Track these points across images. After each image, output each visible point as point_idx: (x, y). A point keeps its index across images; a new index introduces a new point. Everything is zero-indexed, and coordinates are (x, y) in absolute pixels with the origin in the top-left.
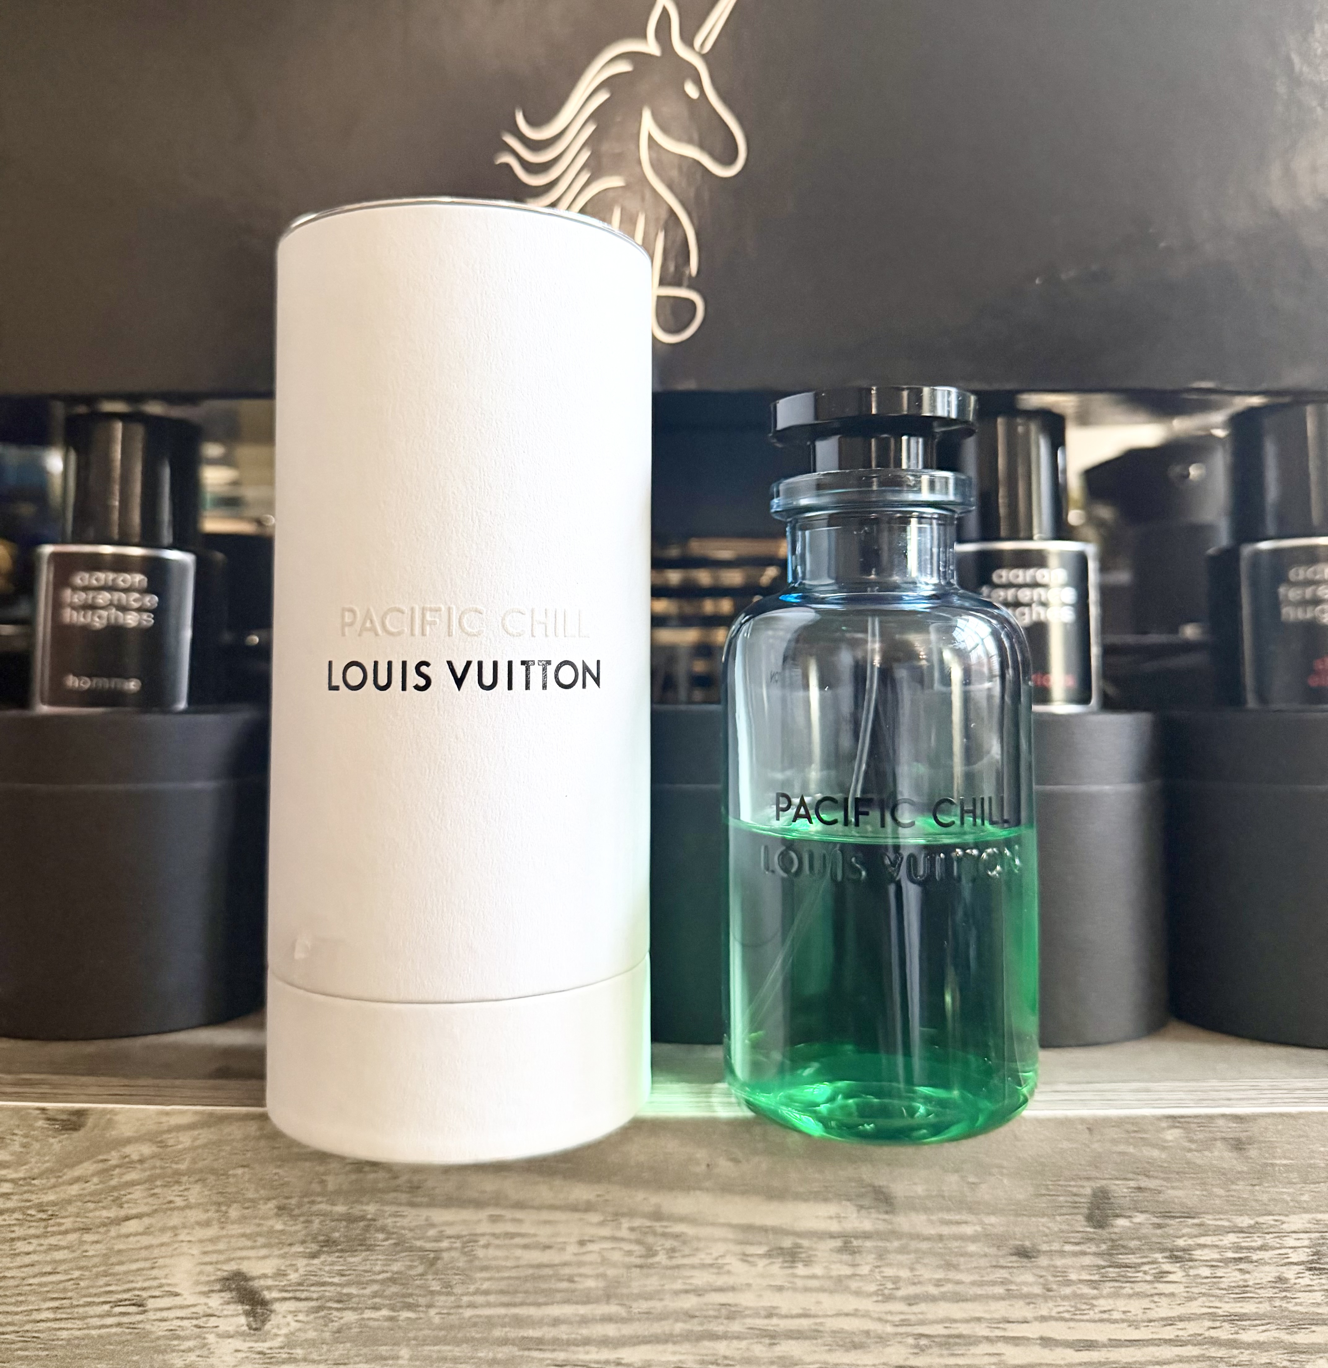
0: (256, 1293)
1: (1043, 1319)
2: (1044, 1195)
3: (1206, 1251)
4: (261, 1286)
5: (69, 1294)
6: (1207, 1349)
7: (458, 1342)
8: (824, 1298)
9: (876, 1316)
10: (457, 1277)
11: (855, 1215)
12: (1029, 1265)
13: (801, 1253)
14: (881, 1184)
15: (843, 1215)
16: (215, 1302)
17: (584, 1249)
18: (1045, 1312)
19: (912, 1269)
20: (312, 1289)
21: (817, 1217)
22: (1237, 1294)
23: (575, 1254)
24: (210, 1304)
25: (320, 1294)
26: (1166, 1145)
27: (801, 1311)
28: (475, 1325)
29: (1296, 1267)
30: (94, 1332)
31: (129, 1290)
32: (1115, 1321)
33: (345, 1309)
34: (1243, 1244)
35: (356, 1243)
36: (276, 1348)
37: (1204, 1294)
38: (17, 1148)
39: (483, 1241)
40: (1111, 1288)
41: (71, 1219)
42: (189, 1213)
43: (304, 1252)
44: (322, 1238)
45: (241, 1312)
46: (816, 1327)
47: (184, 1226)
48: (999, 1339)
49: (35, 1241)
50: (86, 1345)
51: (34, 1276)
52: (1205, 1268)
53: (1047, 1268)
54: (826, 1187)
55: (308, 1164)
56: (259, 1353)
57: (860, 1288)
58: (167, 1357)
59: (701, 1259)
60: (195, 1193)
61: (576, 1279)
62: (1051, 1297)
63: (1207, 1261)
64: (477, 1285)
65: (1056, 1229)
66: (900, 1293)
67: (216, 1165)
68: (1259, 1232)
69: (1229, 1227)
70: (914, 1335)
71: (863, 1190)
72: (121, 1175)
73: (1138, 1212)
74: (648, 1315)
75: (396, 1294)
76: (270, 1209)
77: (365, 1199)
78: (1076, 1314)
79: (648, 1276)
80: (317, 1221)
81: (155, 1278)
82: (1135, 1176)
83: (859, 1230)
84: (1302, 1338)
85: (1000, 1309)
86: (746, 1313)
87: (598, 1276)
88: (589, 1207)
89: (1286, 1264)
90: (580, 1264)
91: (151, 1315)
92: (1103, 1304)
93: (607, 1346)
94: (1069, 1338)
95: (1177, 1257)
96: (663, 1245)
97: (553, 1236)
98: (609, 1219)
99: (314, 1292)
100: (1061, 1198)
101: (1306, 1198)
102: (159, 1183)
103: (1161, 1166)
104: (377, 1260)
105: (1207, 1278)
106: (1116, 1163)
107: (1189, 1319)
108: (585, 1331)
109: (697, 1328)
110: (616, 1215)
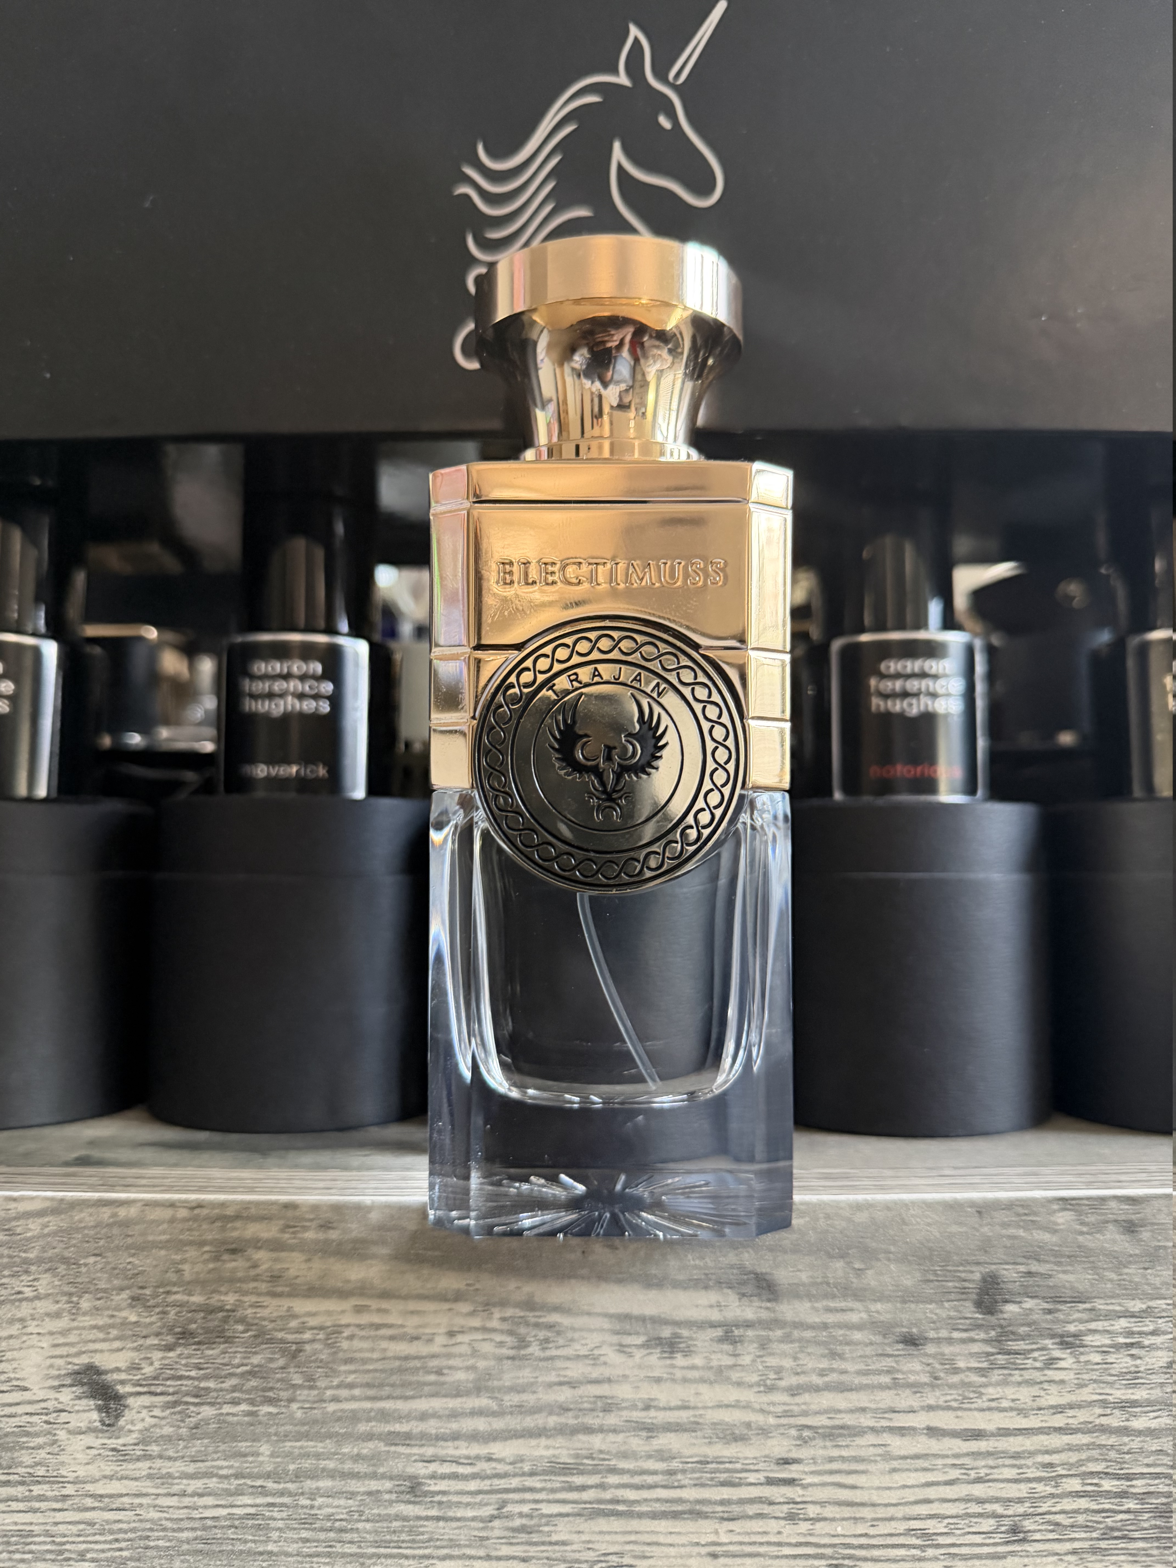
0: (109, 1387)
1: (930, 1408)
2: (932, 1281)
3: (1097, 1336)
4: (114, 1380)
6: (1097, 1437)
7: (321, 1438)
8: (704, 1389)
9: (757, 1406)
10: (319, 1370)
11: (737, 1304)
12: (915, 1353)
13: (680, 1343)
14: (764, 1271)
15: (723, 1304)
16: (66, 1396)
17: (453, 1341)
18: (932, 1402)
19: (795, 1359)
20: (168, 1383)
21: (697, 1306)
22: (1128, 1380)
23: (445, 1346)
24: (61, 1400)
25: (176, 1388)
26: (1058, 1227)
27: (680, 1403)
32: (1004, 1410)
33: (202, 1404)
34: (1135, 1329)
35: (215, 1335)
36: (131, 1445)
37: (1095, 1381)
39: (347, 1333)
40: (999, 1375)
42: (38, 1303)
43: (159, 1345)
44: (179, 1330)
45: (93, 1407)
46: (696, 1419)
47: (33, 1319)
48: (885, 1429)
52: (1097, 1355)
53: (933, 1356)
54: (706, 1274)
55: (163, 1253)
56: (113, 1450)
57: (742, 1377)
58: (16, 1454)
59: (576, 1350)
60: (45, 1283)
61: (445, 1371)
62: (938, 1386)
63: (1098, 1347)
64: (341, 1379)
65: (944, 1316)
66: (782, 1383)
67: (67, 1254)
68: (1151, 1316)
69: (1121, 1312)
70: (797, 1426)
71: (745, 1277)
73: (1028, 1297)
74: (521, 1409)
75: (255, 1388)
76: (122, 1299)
77: (223, 1289)
78: (963, 1403)
79: (520, 1368)
80: (173, 1312)
81: (3, 1373)
82: (1025, 1260)
83: (740, 1319)
85: (886, 1399)
86: (623, 1405)
87: (468, 1368)
88: (458, 1297)
90: (449, 1356)
92: (991, 1392)
93: (478, 1441)
94: (956, 1427)
95: (1067, 1343)
96: (535, 1336)
97: (420, 1326)
98: (480, 1309)
99: (169, 1386)
100: (950, 1284)
102: (6, 1273)
103: (1052, 1250)
104: (236, 1352)
105: (1098, 1364)
106: (1005, 1247)
107: (1079, 1406)
108: (454, 1426)
109: (572, 1422)
110: (487, 1304)
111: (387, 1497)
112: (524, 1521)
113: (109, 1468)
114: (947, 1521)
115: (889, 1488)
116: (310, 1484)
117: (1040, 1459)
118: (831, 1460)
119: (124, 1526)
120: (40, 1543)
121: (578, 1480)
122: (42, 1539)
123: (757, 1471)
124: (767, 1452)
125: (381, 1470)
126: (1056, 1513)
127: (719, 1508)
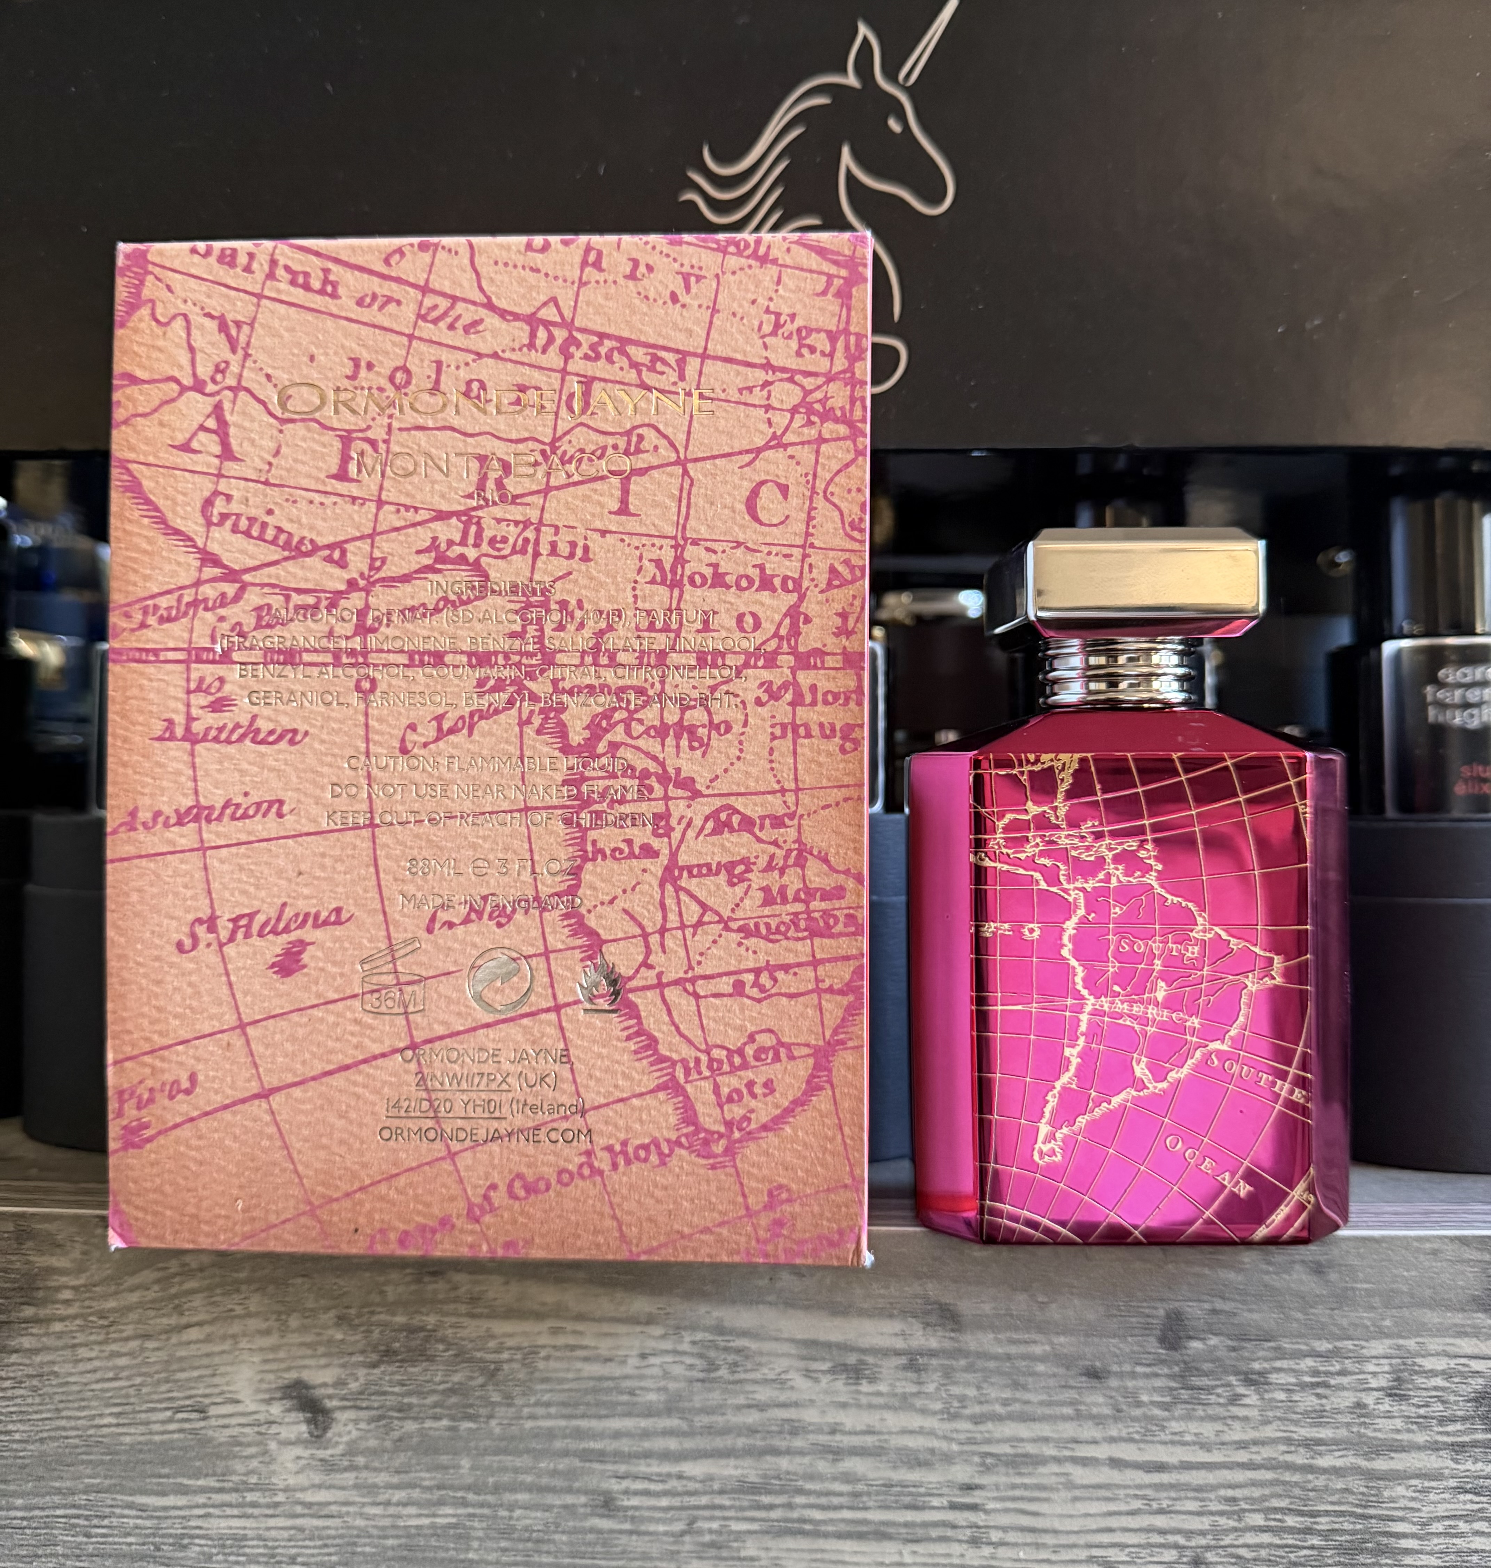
0: (317, 1401)
1: (1112, 1440)
2: (1116, 1316)
3: (1282, 1375)
4: (322, 1395)
5: (132, 1400)
6: (1281, 1473)
7: (518, 1453)
8: (889, 1416)
9: (941, 1433)
10: (517, 1388)
11: (921, 1333)
12: (1099, 1385)
13: (866, 1370)
14: (949, 1302)
15: (908, 1333)
16: (276, 1409)
17: (645, 1363)
18: (1114, 1433)
19: (979, 1388)
20: (373, 1398)
21: (882, 1334)
22: (1313, 1418)
23: (638, 1368)
24: (271, 1412)
25: (381, 1403)
27: (865, 1428)
28: (536, 1436)
29: (1375, 1393)
30: (157, 1438)
31: (190, 1397)
32: (1187, 1444)
33: (405, 1418)
34: (1321, 1369)
35: (417, 1353)
36: (338, 1456)
37: (1279, 1419)
38: (76, 1254)
39: (543, 1353)
40: (1183, 1410)
41: (131, 1327)
42: (249, 1321)
43: (364, 1362)
44: (382, 1348)
45: (302, 1419)
46: (881, 1444)
47: (245, 1335)
48: (1067, 1459)
49: (96, 1348)
50: (149, 1451)
51: (98, 1381)
52: (1282, 1393)
53: (1117, 1389)
54: (892, 1304)
55: (367, 1275)
56: (321, 1460)
57: (925, 1405)
58: (230, 1463)
59: (764, 1374)
60: (255, 1302)
61: (637, 1392)
62: (1121, 1418)
63: (1283, 1385)
64: (538, 1397)
65: (1128, 1350)
66: (967, 1412)
68: (1338, 1357)
69: (1307, 1351)
70: (980, 1453)
71: (930, 1307)
72: (181, 1283)
73: (1213, 1334)
74: (710, 1430)
75: (455, 1405)
76: (330, 1319)
77: (424, 1310)
78: (1146, 1436)
79: (710, 1390)
80: (377, 1331)
81: (216, 1386)
82: (1210, 1298)
83: (924, 1348)
84: (1381, 1464)
85: (1069, 1430)
86: (810, 1428)
87: (659, 1390)
88: (650, 1320)
89: (1364, 1390)
90: (642, 1377)
91: (213, 1422)
92: (1175, 1426)
93: (669, 1460)
94: (1139, 1459)
95: (1252, 1380)
96: (725, 1359)
97: (613, 1348)
98: (671, 1332)
99: (374, 1401)
100: (1134, 1320)
101: (1387, 1323)
102: (218, 1291)
103: (1237, 1289)
104: (437, 1370)
105: (1283, 1402)
106: (1190, 1285)
107: (1261, 1443)
108: (647, 1445)
109: (759, 1443)
110: (678, 1328)
111: (582, 1510)
112: (714, 1537)
113: (317, 1478)
114: (1127, 1550)
115: (1071, 1516)
116: (508, 1497)
117: (1222, 1492)
118: (1014, 1487)
119: (332, 1532)
120: (253, 1547)
121: (766, 1499)
122: (255, 1543)
123: (940, 1495)
124: (950, 1478)
125: (577, 1485)
126: (1238, 1546)
127: (903, 1530)
